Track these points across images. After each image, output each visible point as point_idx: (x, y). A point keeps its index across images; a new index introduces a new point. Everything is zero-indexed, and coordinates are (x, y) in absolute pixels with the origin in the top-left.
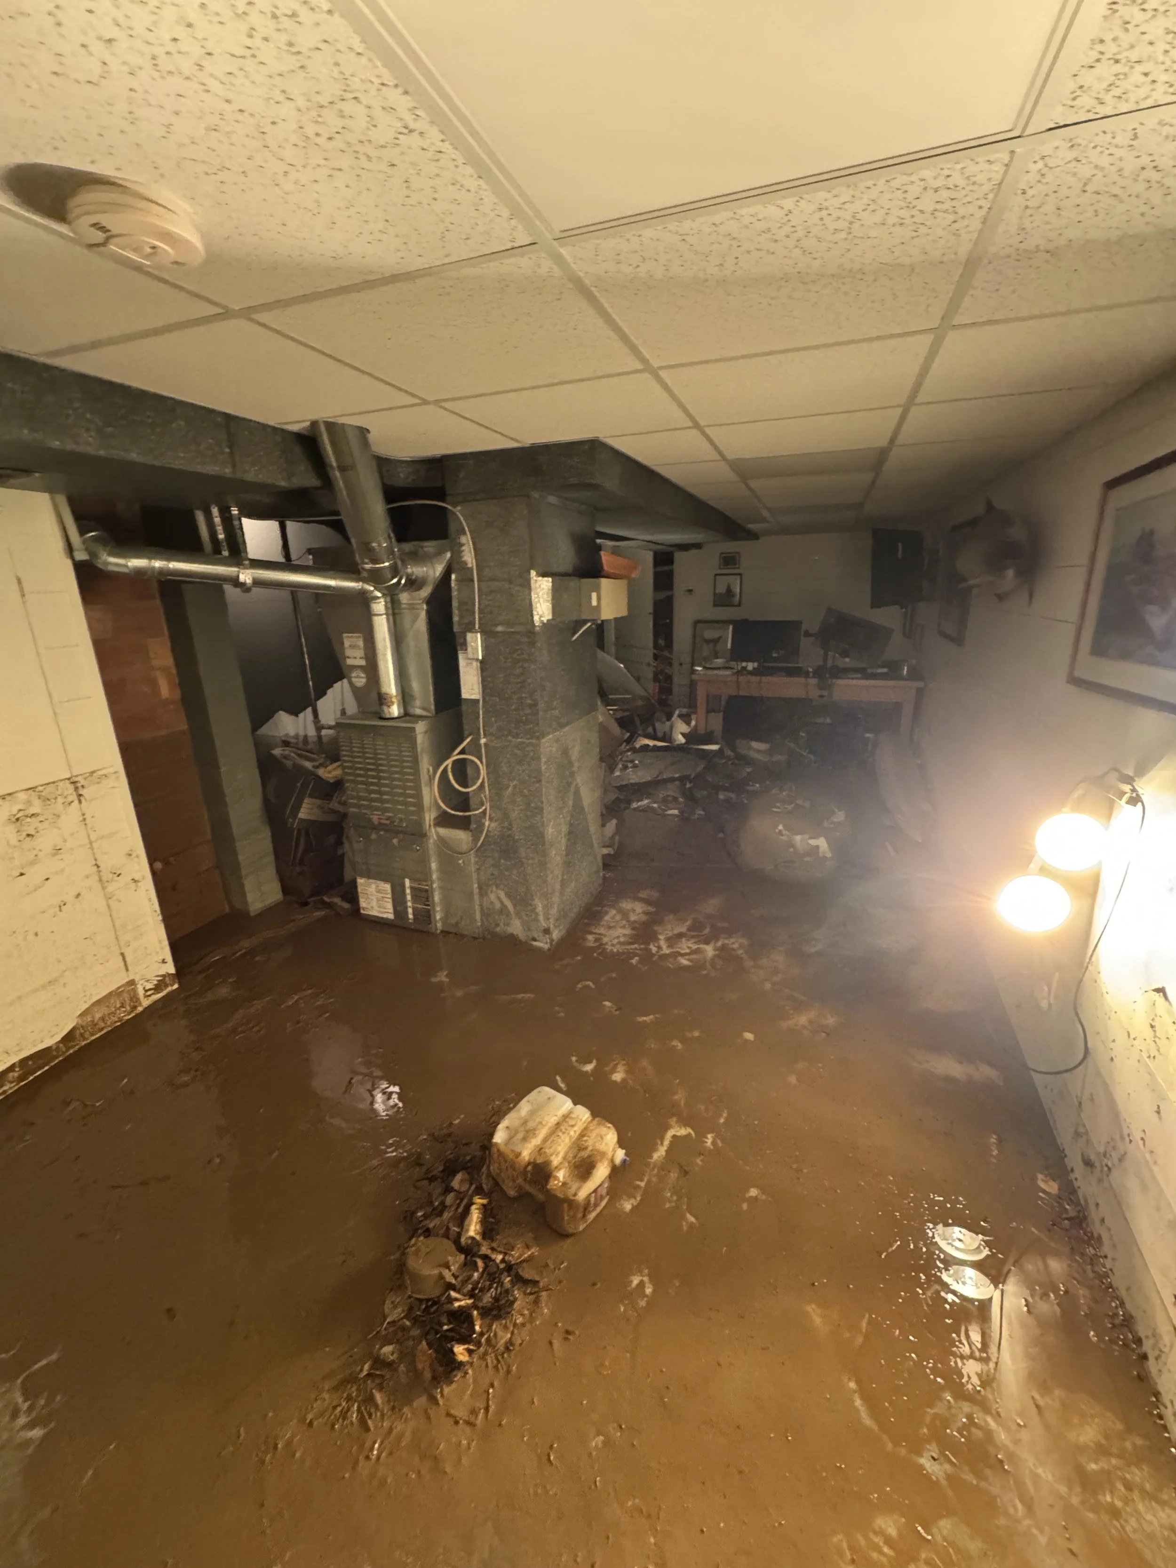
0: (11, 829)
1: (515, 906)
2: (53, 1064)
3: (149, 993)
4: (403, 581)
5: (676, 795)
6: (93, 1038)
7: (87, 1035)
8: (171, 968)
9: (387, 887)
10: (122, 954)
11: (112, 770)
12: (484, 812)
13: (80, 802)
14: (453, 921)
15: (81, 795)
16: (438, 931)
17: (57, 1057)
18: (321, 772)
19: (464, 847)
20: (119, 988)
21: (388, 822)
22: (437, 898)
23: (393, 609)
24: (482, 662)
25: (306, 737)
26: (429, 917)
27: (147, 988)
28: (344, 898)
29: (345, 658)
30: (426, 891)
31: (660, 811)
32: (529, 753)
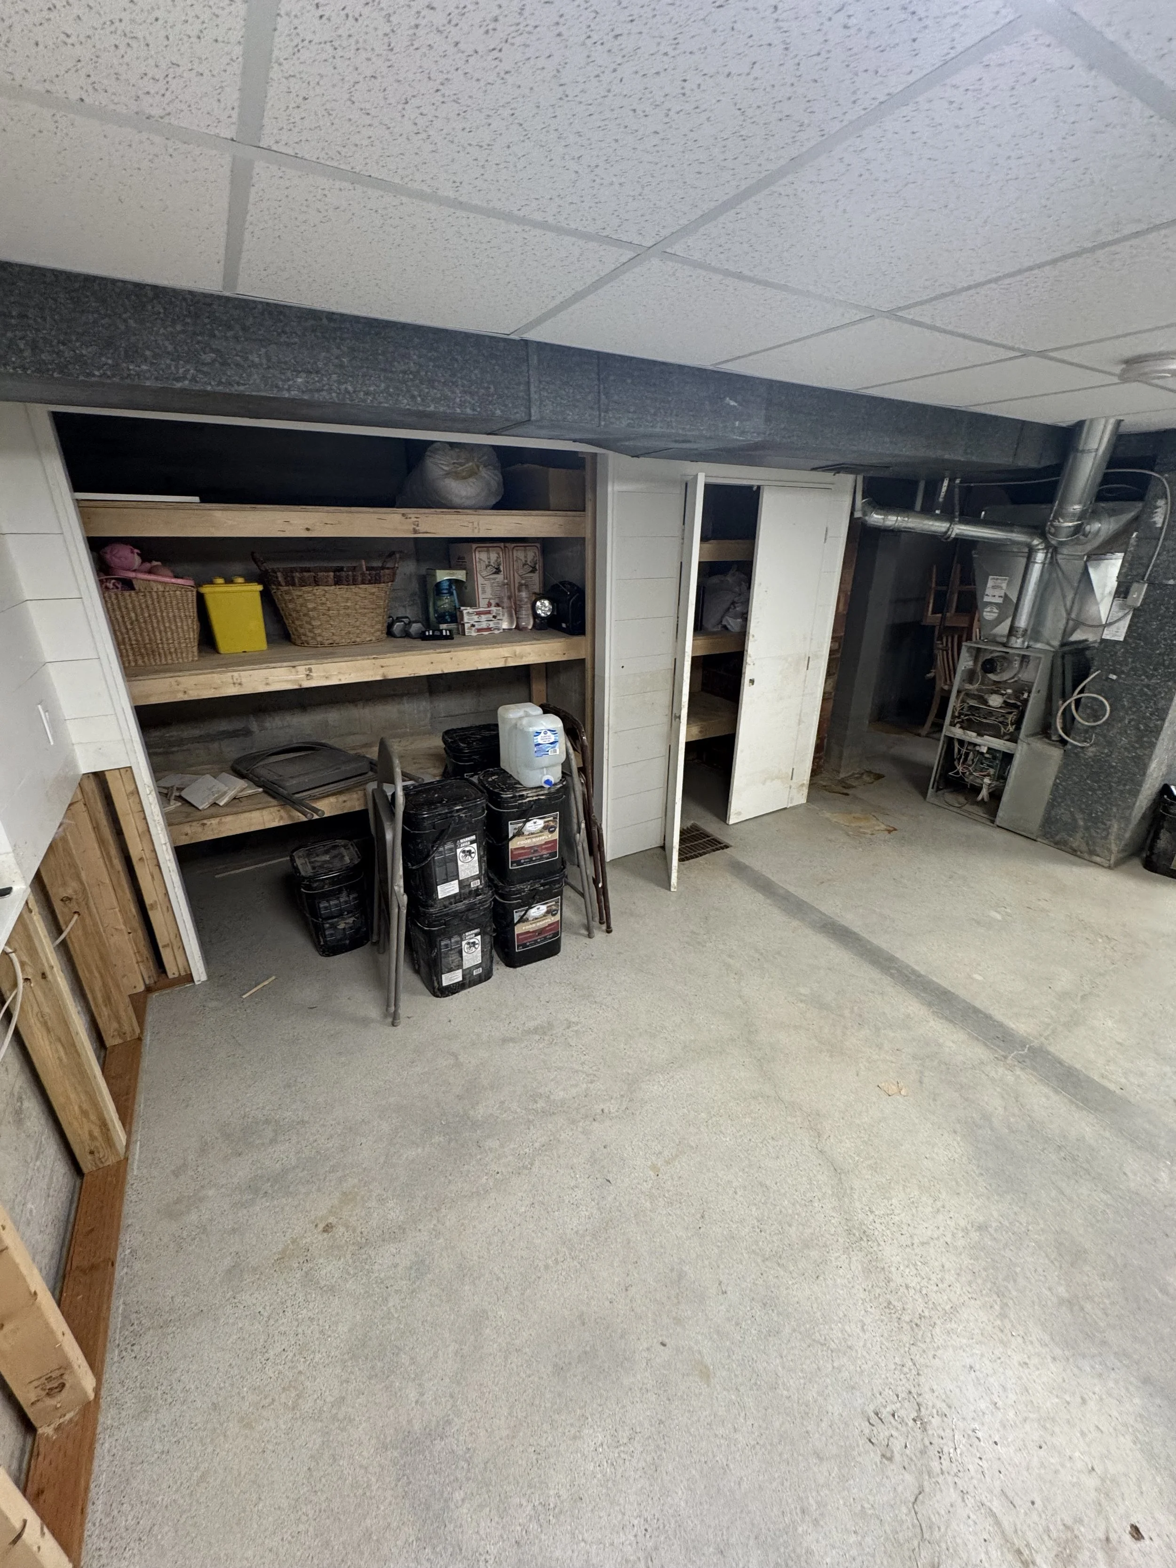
10: (793, 768)
11: (823, 653)
13: (806, 669)
15: (808, 665)
23: (1052, 559)
24: (1137, 610)
32: (1160, 693)
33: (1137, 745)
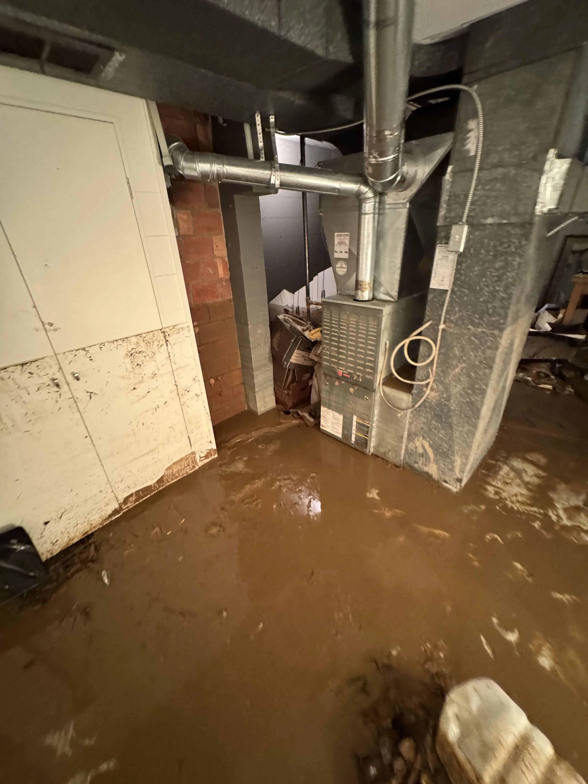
0: (128, 360)
1: (435, 455)
2: (152, 494)
3: (202, 459)
4: (399, 178)
5: (548, 372)
6: (173, 482)
7: (169, 480)
8: (214, 446)
9: (341, 417)
10: (189, 437)
11: (185, 325)
12: (428, 384)
13: (167, 345)
14: (382, 450)
15: (167, 341)
16: (370, 454)
17: (155, 490)
18: (307, 334)
19: (404, 405)
20: (186, 456)
21: (349, 376)
22: (374, 433)
23: (379, 209)
24: (461, 255)
25: (298, 308)
26: (367, 443)
27: (201, 456)
28: (310, 414)
29: (334, 252)
30: (368, 427)
31: (533, 384)
32: (486, 341)
33: (470, 392)
